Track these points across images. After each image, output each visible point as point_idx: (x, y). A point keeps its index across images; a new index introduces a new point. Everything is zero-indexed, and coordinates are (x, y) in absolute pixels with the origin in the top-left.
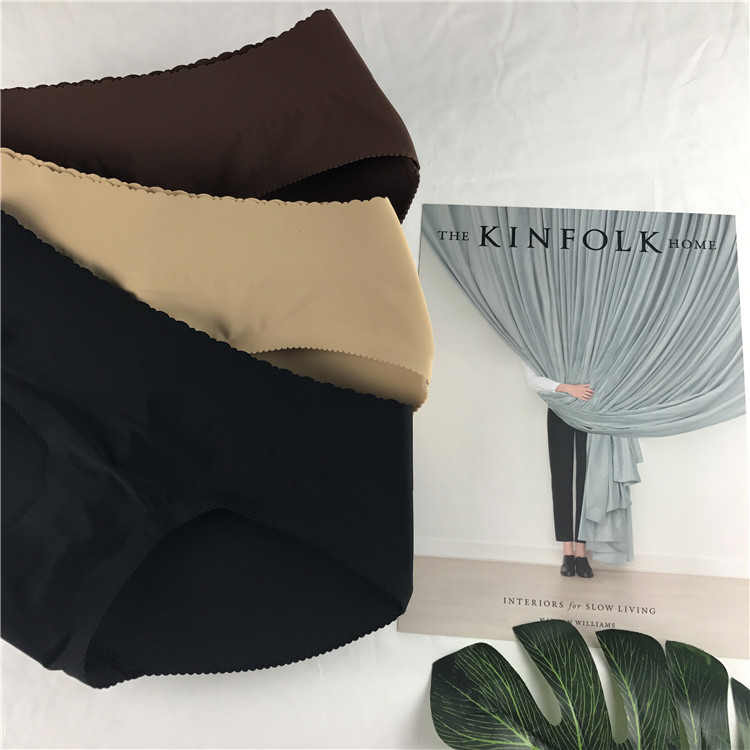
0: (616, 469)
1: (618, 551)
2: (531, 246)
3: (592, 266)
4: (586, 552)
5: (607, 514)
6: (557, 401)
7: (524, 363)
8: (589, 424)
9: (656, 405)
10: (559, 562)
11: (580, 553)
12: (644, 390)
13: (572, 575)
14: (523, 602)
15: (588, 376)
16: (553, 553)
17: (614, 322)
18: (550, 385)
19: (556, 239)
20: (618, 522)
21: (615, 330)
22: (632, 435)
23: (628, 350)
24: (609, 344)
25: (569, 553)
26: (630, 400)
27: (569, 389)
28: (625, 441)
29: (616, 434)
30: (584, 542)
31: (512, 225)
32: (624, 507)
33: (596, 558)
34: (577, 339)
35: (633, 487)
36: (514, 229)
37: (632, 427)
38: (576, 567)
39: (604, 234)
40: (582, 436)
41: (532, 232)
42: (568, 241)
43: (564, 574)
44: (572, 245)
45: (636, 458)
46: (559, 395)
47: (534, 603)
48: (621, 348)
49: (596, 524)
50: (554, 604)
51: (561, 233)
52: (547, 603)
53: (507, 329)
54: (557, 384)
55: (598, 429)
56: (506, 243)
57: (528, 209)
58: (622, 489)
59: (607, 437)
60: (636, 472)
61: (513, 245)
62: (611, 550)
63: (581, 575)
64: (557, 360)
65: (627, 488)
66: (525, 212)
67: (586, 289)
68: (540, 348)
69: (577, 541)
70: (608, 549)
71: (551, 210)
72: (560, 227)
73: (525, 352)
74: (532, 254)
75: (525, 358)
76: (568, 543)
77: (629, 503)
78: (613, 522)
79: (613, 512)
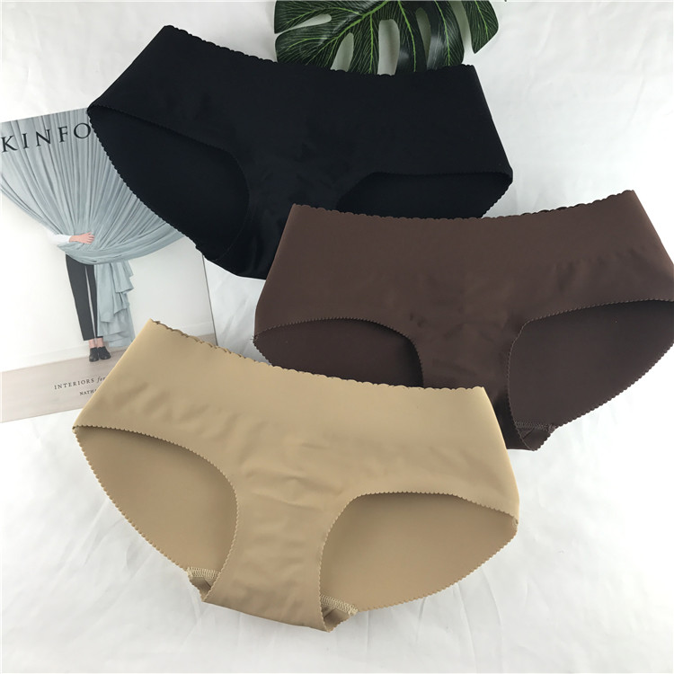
0: (116, 284)
1: (126, 337)
2: (38, 145)
3: (83, 150)
4: (104, 343)
5: (114, 315)
6: (71, 249)
7: (45, 228)
8: (94, 259)
9: (137, 236)
10: (88, 353)
11: (100, 345)
12: (128, 227)
13: (97, 360)
14: (67, 386)
15: (89, 227)
16: (83, 348)
17: (102, 185)
18: (65, 239)
19: (55, 136)
20: (123, 318)
21: (103, 191)
22: (123, 259)
23: (114, 203)
24: (101, 201)
25: (93, 347)
26: (120, 236)
27: (78, 238)
28: (119, 265)
29: (114, 261)
30: (102, 337)
31: (23, 132)
32: (125, 307)
33: (111, 345)
34: (79, 202)
35: (128, 293)
36: (25, 135)
37: (123, 254)
38: (99, 354)
39: (87, 125)
40: (91, 268)
41: (37, 134)
42: (64, 136)
43: (91, 360)
44: (67, 138)
45: (128, 274)
46: (72, 244)
47: (74, 384)
48: (109, 203)
49: (108, 323)
50: (88, 381)
51: (58, 131)
52: (83, 382)
53: (31, 207)
54: (69, 237)
55: (101, 261)
56: (21, 146)
57: (32, 118)
58: (122, 297)
59: (108, 265)
60: (130, 283)
61: (26, 147)
62: (120, 337)
63: (103, 359)
64: (67, 221)
65: (125, 295)
66: (31, 121)
67: (80, 167)
68: (54, 215)
69: (97, 337)
70: (118, 337)
71: (49, 115)
72: (57, 126)
73: (45, 220)
74: (40, 149)
75: (46, 224)
76: (92, 340)
77: (128, 304)
78: (119, 320)
79: (118, 313)
